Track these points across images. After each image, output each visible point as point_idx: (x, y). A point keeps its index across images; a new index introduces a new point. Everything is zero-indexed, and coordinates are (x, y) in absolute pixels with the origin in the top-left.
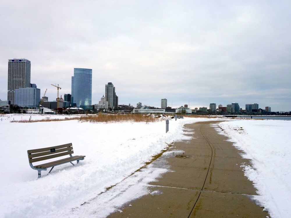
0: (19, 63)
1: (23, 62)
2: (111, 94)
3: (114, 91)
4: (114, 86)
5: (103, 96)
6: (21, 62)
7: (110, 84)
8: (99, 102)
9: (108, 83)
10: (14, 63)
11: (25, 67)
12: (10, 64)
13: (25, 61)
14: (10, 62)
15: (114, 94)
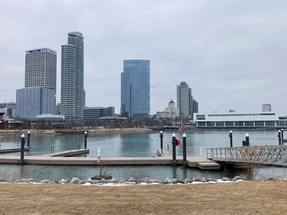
0: (38, 53)
1: (42, 53)
2: (185, 98)
3: (190, 94)
4: (189, 88)
6: (40, 53)
7: (183, 84)
9: (181, 83)
10: (32, 54)
11: (45, 59)
12: (27, 57)
13: (45, 51)
14: (27, 54)
15: (190, 98)
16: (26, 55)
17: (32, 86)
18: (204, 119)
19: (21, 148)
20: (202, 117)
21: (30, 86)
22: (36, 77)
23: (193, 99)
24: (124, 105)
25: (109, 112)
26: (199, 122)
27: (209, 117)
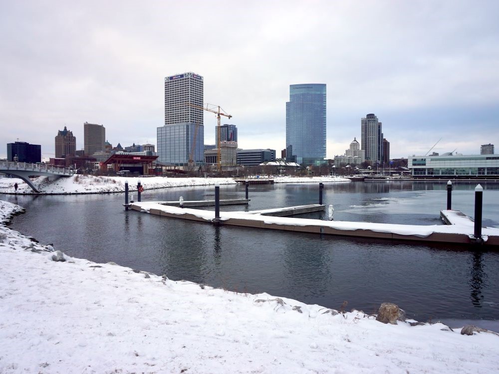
0: (181, 80)
1: (186, 79)
2: (374, 137)
3: (379, 131)
4: (379, 122)
5: (355, 141)
6: (183, 80)
7: (371, 117)
8: (347, 151)
9: (368, 115)
10: (173, 81)
11: (190, 87)
12: (167, 85)
13: (190, 77)
14: (167, 81)
15: (379, 137)
16: (166, 83)
17: (173, 123)
18: (425, 165)
19: (214, 201)
20: (422, 163)
21: (171, 123)
22: (178, 111)
23: (384, 138)
24: (291, 146)
25: (272, 156)
26: (415, 170)
27: (432, 162)
